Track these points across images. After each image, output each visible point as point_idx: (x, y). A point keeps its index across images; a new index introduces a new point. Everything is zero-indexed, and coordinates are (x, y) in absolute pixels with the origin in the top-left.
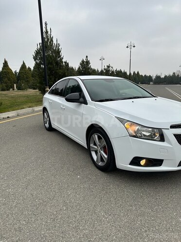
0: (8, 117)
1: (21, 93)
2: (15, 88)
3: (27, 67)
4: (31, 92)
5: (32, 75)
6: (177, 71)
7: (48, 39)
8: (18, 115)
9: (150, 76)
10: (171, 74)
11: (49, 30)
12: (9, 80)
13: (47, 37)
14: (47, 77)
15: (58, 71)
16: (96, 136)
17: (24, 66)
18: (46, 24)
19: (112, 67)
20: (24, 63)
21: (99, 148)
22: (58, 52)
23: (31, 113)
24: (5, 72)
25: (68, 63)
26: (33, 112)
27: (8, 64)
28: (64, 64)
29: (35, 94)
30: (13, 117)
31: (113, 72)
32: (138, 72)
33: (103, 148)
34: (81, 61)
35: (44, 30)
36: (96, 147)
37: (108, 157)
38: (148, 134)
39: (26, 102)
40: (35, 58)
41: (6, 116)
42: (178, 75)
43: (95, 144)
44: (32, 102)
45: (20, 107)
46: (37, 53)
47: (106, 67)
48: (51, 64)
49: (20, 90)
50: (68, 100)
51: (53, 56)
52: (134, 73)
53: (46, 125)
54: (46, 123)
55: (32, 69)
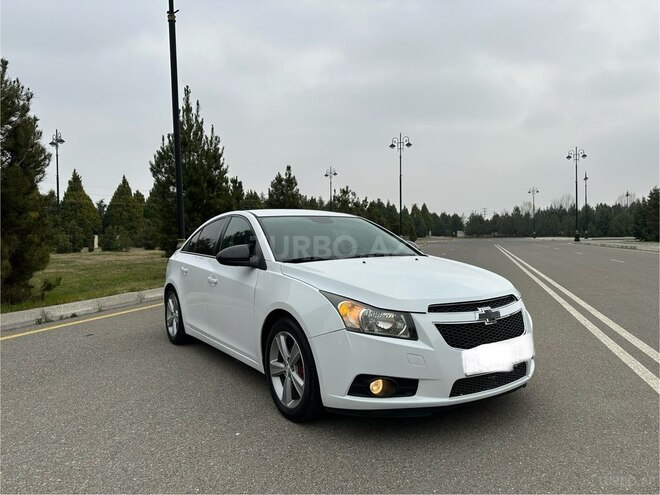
0: (74, 316)
1: (111, 257)
2: (96, 246)
3: (133, 192)
4: (138, 255)
5: (145, 211)
6: (525, 204)
7: (191, 127)
8: (100, 311)
9: (455, 216)
10: (510, 212)
11: (193, 106)
12: (80, 225)
13: (189, 120)
14: (185, 215)
15: (212, 201)
16: (282, 338)
17: (124, 189)
18: (187, 91)
19: (354, 194)
20: (125, 181)
21: (289, 366)
22: (214, 157)
23: (136, 305)
24: (72, 204)
25: (240, 183)
26: (141, 301)
27: (82, 183)
28: (230, 183)
29: (150, 261)
30: (87, 315)
31: (357, 204)
32: (424, 207)
33: (297, 364)
34: (273, 178)
35: (181, 104)
36: (282, 365)
37: (305, 384)
38: (387, 326)
39: (124, 279)
40: (155, 170)
41: (69, 312)
42: (528, 215)
43: (281, 360)
44: (138, 280)
45: (108, 291)
46: (162, 157)
47: (338, 194)
48: (196, 183)
49: (110, 250)
50: (224, 261)
51: (202, 166)
52: (415, 208)
53: (170, 329)
54: (172, 325)
55: (147, 196)
